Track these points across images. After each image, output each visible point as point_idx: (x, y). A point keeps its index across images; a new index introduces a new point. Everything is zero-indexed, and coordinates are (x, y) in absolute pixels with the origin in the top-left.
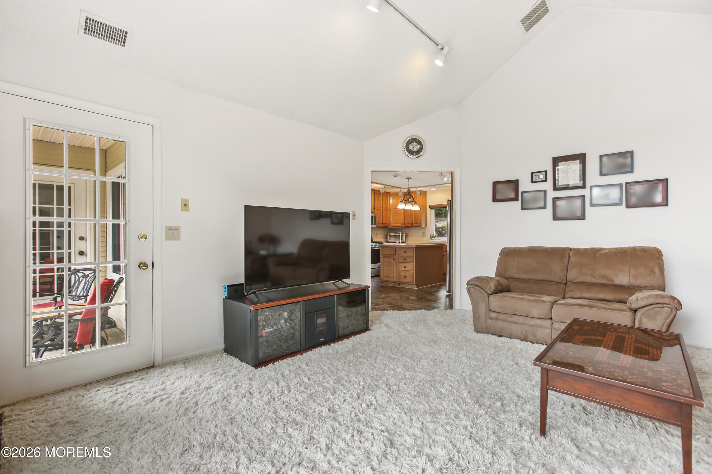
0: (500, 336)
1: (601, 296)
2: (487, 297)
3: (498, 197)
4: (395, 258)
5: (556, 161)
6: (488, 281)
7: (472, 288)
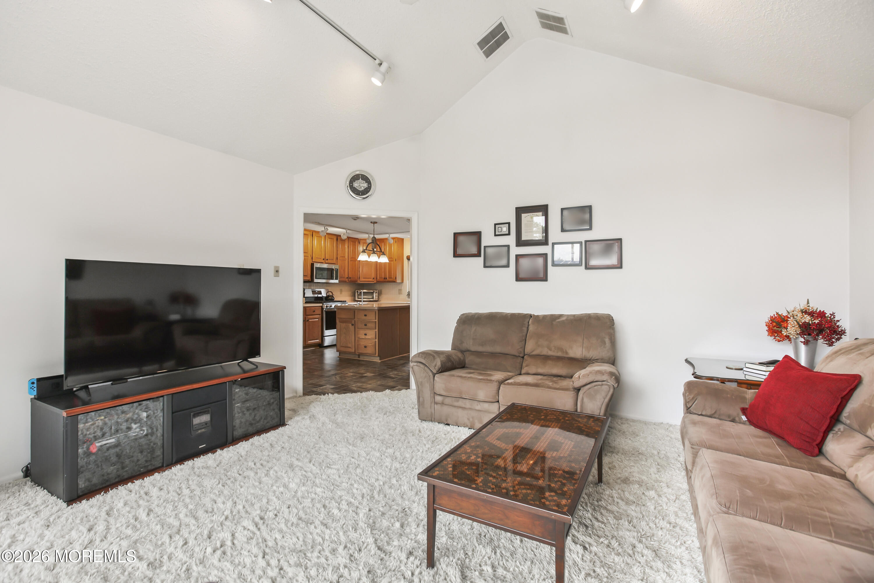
0: (448, 425)
1: (555, 371)
2: (432, 376)
3: (459, 252)
4: (353, 323)
5: (520, 211)
6: (434, 357)
7: (417, 366)
